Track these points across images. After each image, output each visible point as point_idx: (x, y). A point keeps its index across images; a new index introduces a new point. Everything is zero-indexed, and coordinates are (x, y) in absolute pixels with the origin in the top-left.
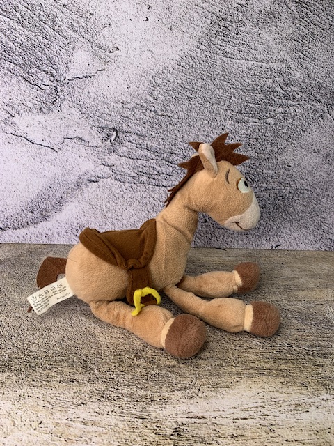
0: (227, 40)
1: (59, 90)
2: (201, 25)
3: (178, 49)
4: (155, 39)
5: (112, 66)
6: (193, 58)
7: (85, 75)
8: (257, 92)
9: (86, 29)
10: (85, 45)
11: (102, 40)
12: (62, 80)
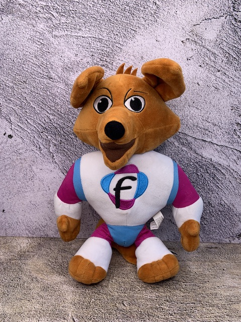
0: (99, 51)
1: (232, 8)
2: (120, 61)
3: (137, 43)
4: (154, 50)
5: (188, 28)
6: (125, 36)
7: (209, 21)
8: (73, 12)
9: (206, 55)
10: (207, 43)
11: (194, 48)
12: (228, 16)
